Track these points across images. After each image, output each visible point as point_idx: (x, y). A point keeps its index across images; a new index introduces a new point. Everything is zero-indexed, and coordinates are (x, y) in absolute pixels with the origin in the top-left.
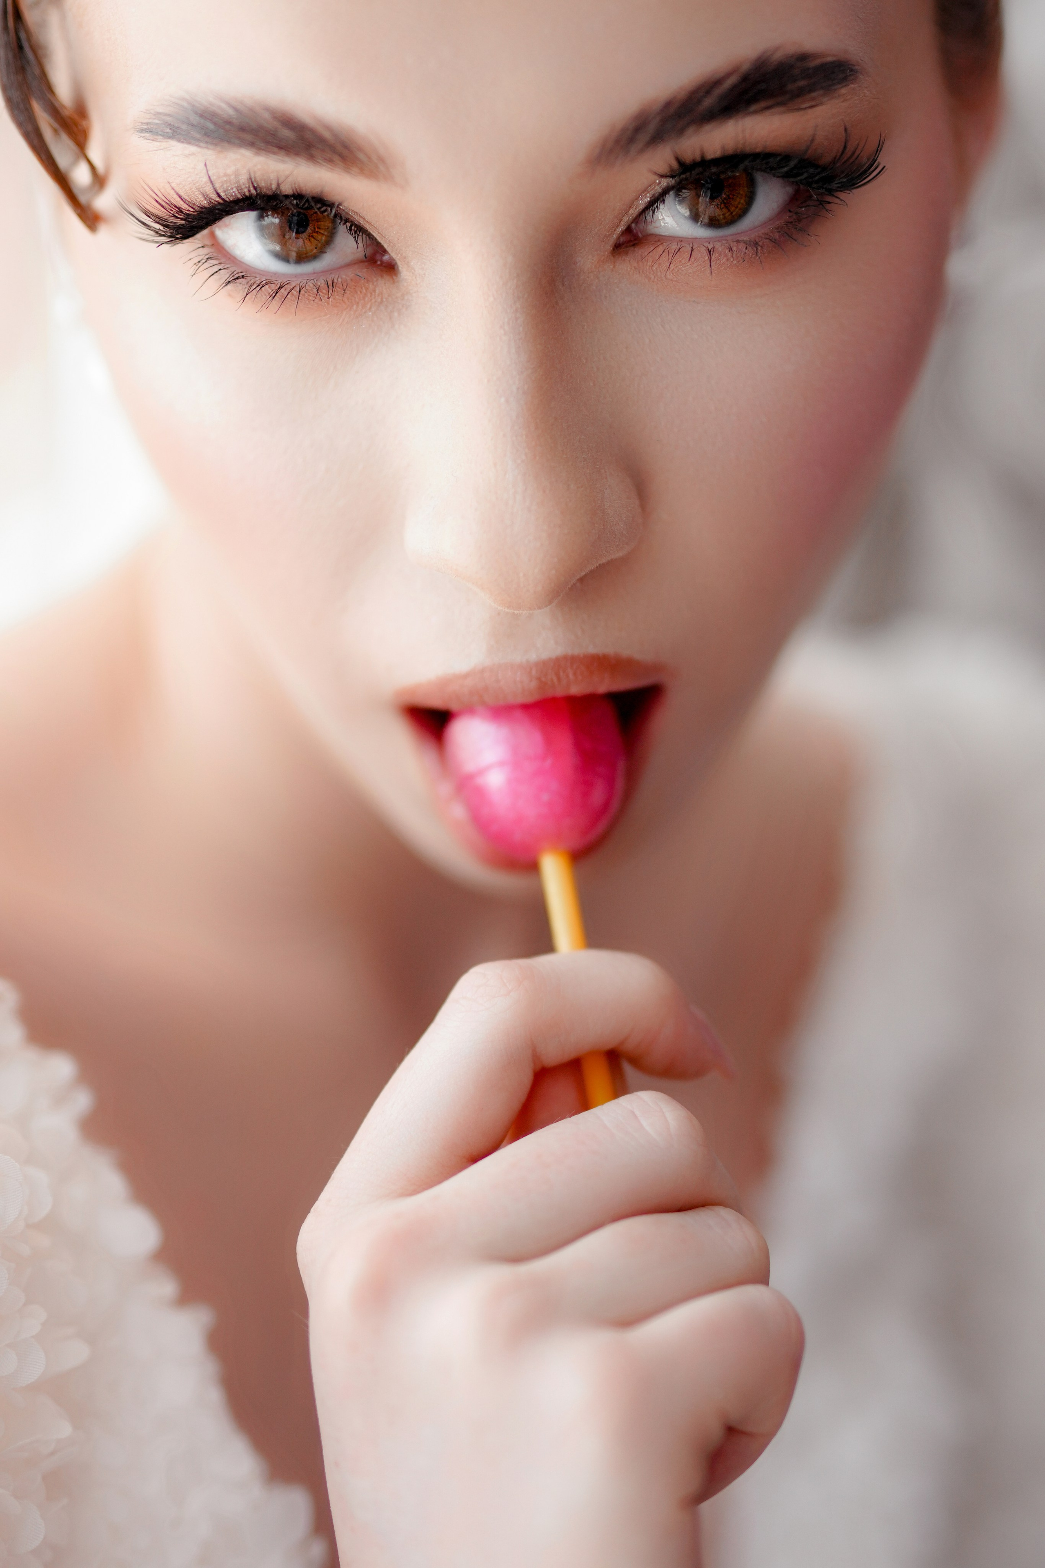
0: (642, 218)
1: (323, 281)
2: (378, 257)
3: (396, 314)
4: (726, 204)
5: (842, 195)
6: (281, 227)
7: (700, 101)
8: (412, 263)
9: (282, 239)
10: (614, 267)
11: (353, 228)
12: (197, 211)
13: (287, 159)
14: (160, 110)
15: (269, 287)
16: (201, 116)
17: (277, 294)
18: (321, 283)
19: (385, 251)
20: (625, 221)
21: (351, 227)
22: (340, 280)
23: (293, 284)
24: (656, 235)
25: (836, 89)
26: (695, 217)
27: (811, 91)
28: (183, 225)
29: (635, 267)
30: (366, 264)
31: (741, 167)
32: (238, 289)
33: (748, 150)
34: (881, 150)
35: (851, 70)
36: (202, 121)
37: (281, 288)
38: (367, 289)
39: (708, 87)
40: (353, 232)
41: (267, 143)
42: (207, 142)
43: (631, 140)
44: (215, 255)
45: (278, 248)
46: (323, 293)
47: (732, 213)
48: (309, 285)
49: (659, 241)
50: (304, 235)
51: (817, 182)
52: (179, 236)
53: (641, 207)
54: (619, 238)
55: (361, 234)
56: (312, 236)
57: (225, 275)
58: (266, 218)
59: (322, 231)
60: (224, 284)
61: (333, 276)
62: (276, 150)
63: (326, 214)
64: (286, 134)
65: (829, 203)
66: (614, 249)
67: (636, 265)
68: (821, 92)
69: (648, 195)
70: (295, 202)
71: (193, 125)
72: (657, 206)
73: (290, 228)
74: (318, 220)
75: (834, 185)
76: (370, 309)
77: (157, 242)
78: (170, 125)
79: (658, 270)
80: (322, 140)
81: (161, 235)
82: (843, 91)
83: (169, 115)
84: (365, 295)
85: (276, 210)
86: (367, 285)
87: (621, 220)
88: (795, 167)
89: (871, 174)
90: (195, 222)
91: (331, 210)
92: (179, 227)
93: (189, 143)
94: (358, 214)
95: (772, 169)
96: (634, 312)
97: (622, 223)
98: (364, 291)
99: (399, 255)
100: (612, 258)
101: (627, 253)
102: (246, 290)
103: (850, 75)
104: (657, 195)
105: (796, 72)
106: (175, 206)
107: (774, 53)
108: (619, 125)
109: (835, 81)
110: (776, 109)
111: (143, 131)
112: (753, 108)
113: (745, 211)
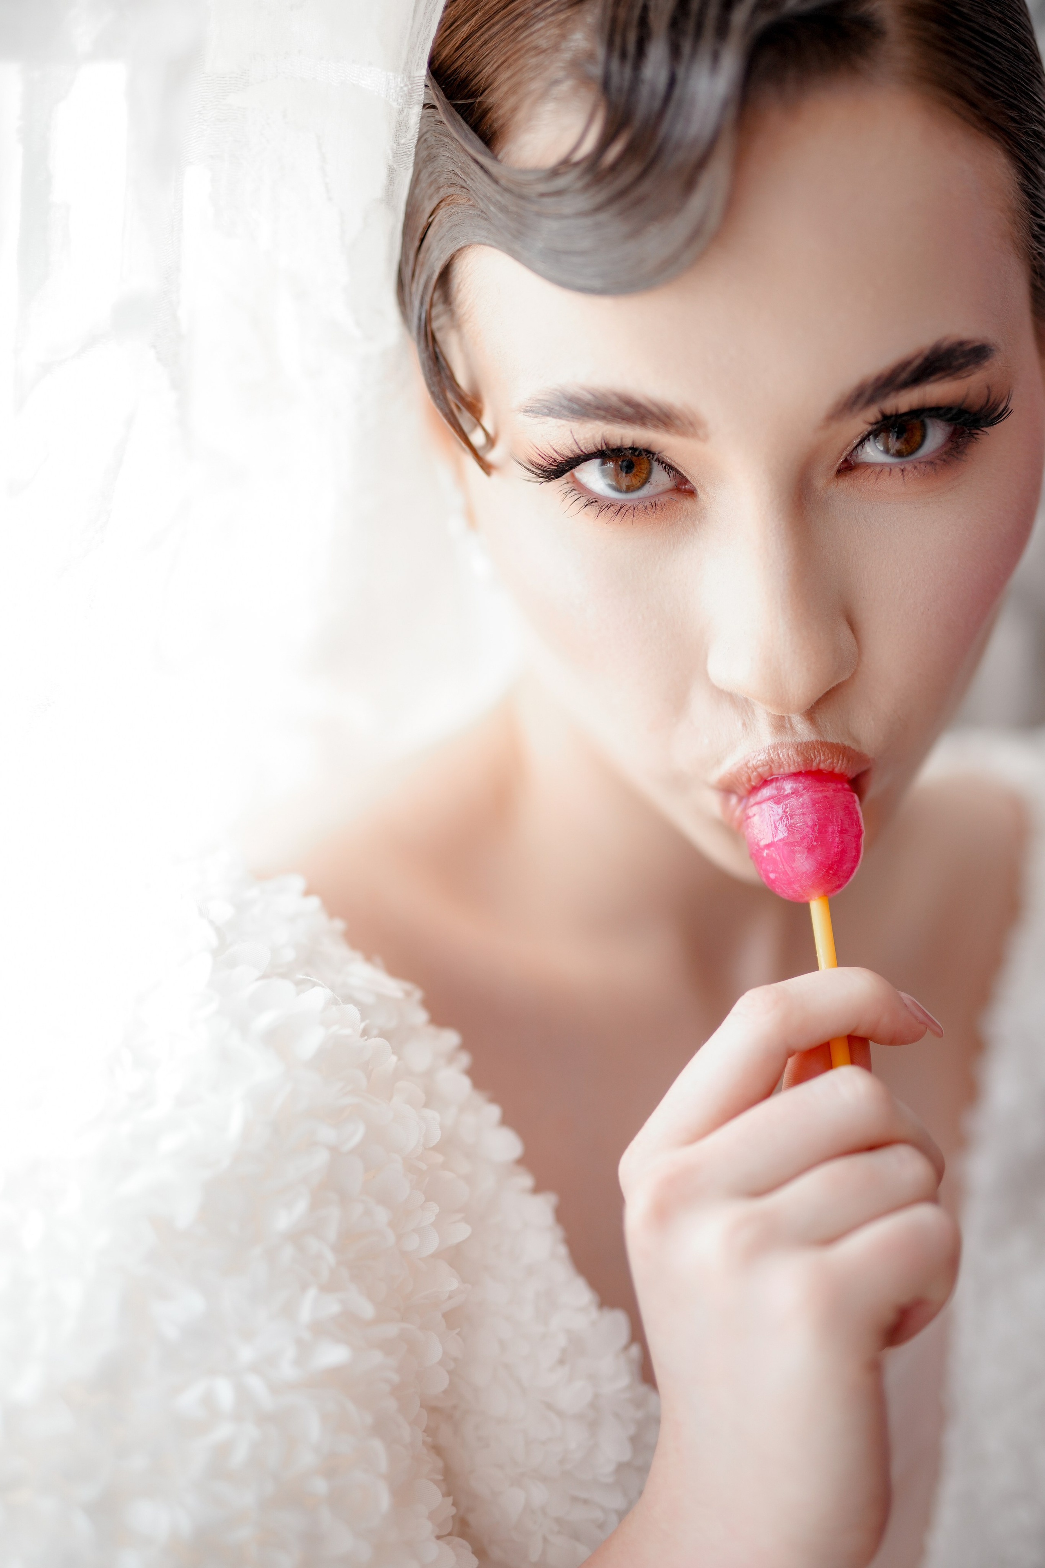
0: (855, 453)
1: (648, 503)
2: (683, 485)
3: (696, 522)
4: (907, 441)
5: (985, 430)
6: (616, 469)
7: (898, 375)
8: (706, 489)
9: (617, 477)
10: (837, 485)
11: (667, 467)
12: (565, 461)
13: (628, 426)
14: (541, 397)
15: (614, 508)
17: (619, 512)
18: (647, 504)
19: (688, 482)
20: (844, 455)
22: (658, 502)
23: (629, 506)
24: (865, 463)
26: (886, 450)
27: (967, 366)
28: (555, 470)
29: (851, 485)
30: (676, 491)
31: (921, 417)
32: (592, 510)
33: (928, 405)
34: (1009, 401)
35: (990, 350)
36: (571, 404)
37: (621, 508)
38: (677, 507)
39: (903, 366)
40: (667, 470)
41: (615, 416)
42: (572, 418)
43: (854, 403)
44: (576, 488)
45: (614, 483)
46: (649, 510)
47: (911, 447)
48: (639, 506)
49: (867, 466)
50: (631, 475)
51: (969, 422)
52: (552, 477)
53: (855, 445)
54: (840, 466)
55: (671, 471)
56: (637, 475)
57: (583, 501)
58: (606, 464)
59: (643, 471)
60: (584, 506)
61: (653, 499)
62: (620, 420)
64: (628, 410)
65: (977, 435)
66: (837, 474)
67: (852, 482)
68: (973, 366)
70: (630, 451)
71: (564, 407)
72: (864, 444)
73: (621, 470)
74: (642, 463)
75: (979, 425)
76: (680, 519)
77: (538, 482)
78: (547, 407)
79: (868, 486)
80: (651, 413)
81: (540, 477)
83: (547, 401)
84: (676, 511)
85: (612, 459)
86: (676, 505)
87: (841, 455)
88: (955, 415)
89: (1003, 415)
90: (564, 467)
92: (553, 471)
93: (560, 418)
94: (670, 459)
95: (938, 416)
97: (842, 457)
98: (675, 508)
99: (698, 484)
100: (836, 479)
101: (846, 476)
102: (598, 510)
103: (990, 353)
104: (864, 436)
105: (958, 353)
106: (553, 458)
107: (943, 342)
108: (847, 393)
109: (981, 358)
110: (946, 379)
111: (527, 411)
112: (932, 379)
113: (920, 445)
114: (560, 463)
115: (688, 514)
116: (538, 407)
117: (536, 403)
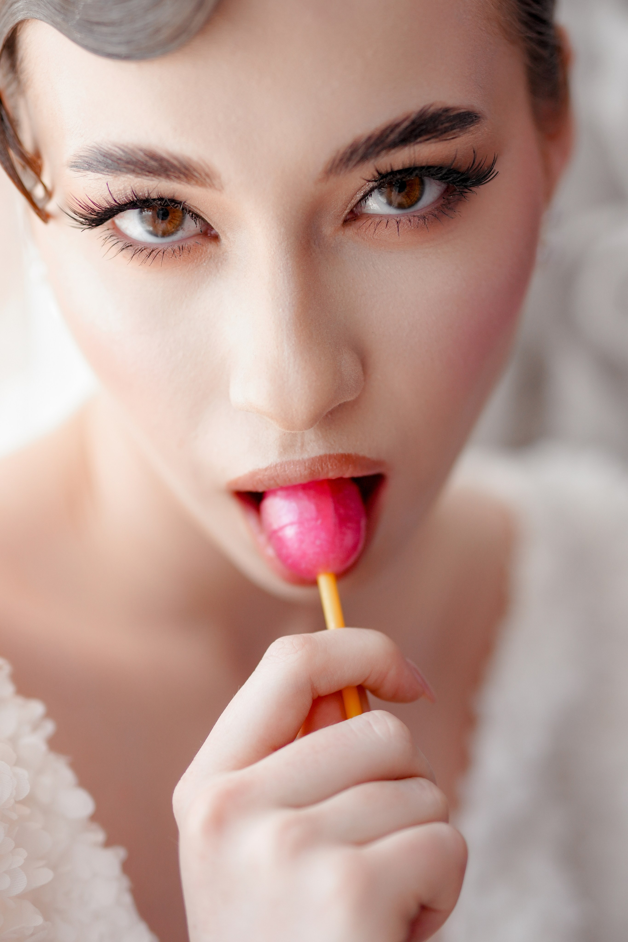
0: (359, 205)
1: (177, 247)
2: (209, 232)
3: (220, 264)
4: (408, 195)
5: (473, 189)
6: (153, 217)
7: (387, 136)
8: (228, 235)
9: (154, 224)
10: (344, 233)
11: (193, 215)
12: (103, 210)
13: (154, 178)
14: (82, 154)
15: (146, 251)
16: (104, 156)
17: (151, 255)
18: (176, 247)
19: (212, 228)
20: (350, 207)
21: (192, 215)
22: (186, 245)
23: (160, 249)
24: (367, 214)
25: (467, 128)
26: (390, 203)
27: (452, 129)
28: (96, 218)
29: (356, 233)
30: (201, 236)
31: (415, 174)
32: (128, 253)
33: (418, 164)
34: (495, 163)
35: (476, 117)
36: (105, 159)
37: (152, 251)
38: (202, 250)
39: (392, 128)
40: (193, 218)
41: (142, 169)
42: (108, 171)
43: (349, 159)
44: (115, 234)
45: (151, 229)
46: (177, 253)
47: (411, 200)
48: (169, 249)
49: (369, 217)
50: (166, 221)
51: (458, 182)
52: (94, 225)
53: (358, 199)
54: (346, 216)
55: (198, 219)
56: (171, 222)
57: (121, 245)
58: (144, 213)
59: (177, 218)
60: (120, 250)
61: (182, 243)
62: (147, 173)
63: (177, 208)
64: (153, 163)
65: (466, 192)
66: (343, 223)
67: (356, 231)
68: (458, 130)
69: (362, 192)
70: (159, 202)
71: (100, 162)
72: (367, 198)
73: (158, 217)
74: (174, 212)
75: (469, 184)
76: (205, 261)
77: (82, 228)
78: (87, 162)
79: (369, 234)
80: (173, 166)
81: (84, 225)
82: (472, 128)
83: (86, 157)
84: (202, 254)
85: (149, 207)
86: (202, 248)
87: (347, 206)
88: (445, 174)
89: (490, 176)
90: (102, 216)
91: (180, 206)
92: (94, 220)
93: (98, 172)
94: (196, 207)
95: (432, 175)
96: (357, 259)
97: (348, 208)
98: (201, 251)
99: (220, 230)
100: (342, 227)
101: (351, 225)
102: (133, 253)
103: (475, 120)
104: (367, 191)
105: (443, 118)
106: (91, 208)
107: (429, 108)
108: (342, 151)
109: (466, 123)
110: (432, 140)
111: (72, 166)
112: (419, 140)
113: (419, 199)
114: (98, 213)
115: (211, 257)
116: (80, 162)
117: (79, 159)
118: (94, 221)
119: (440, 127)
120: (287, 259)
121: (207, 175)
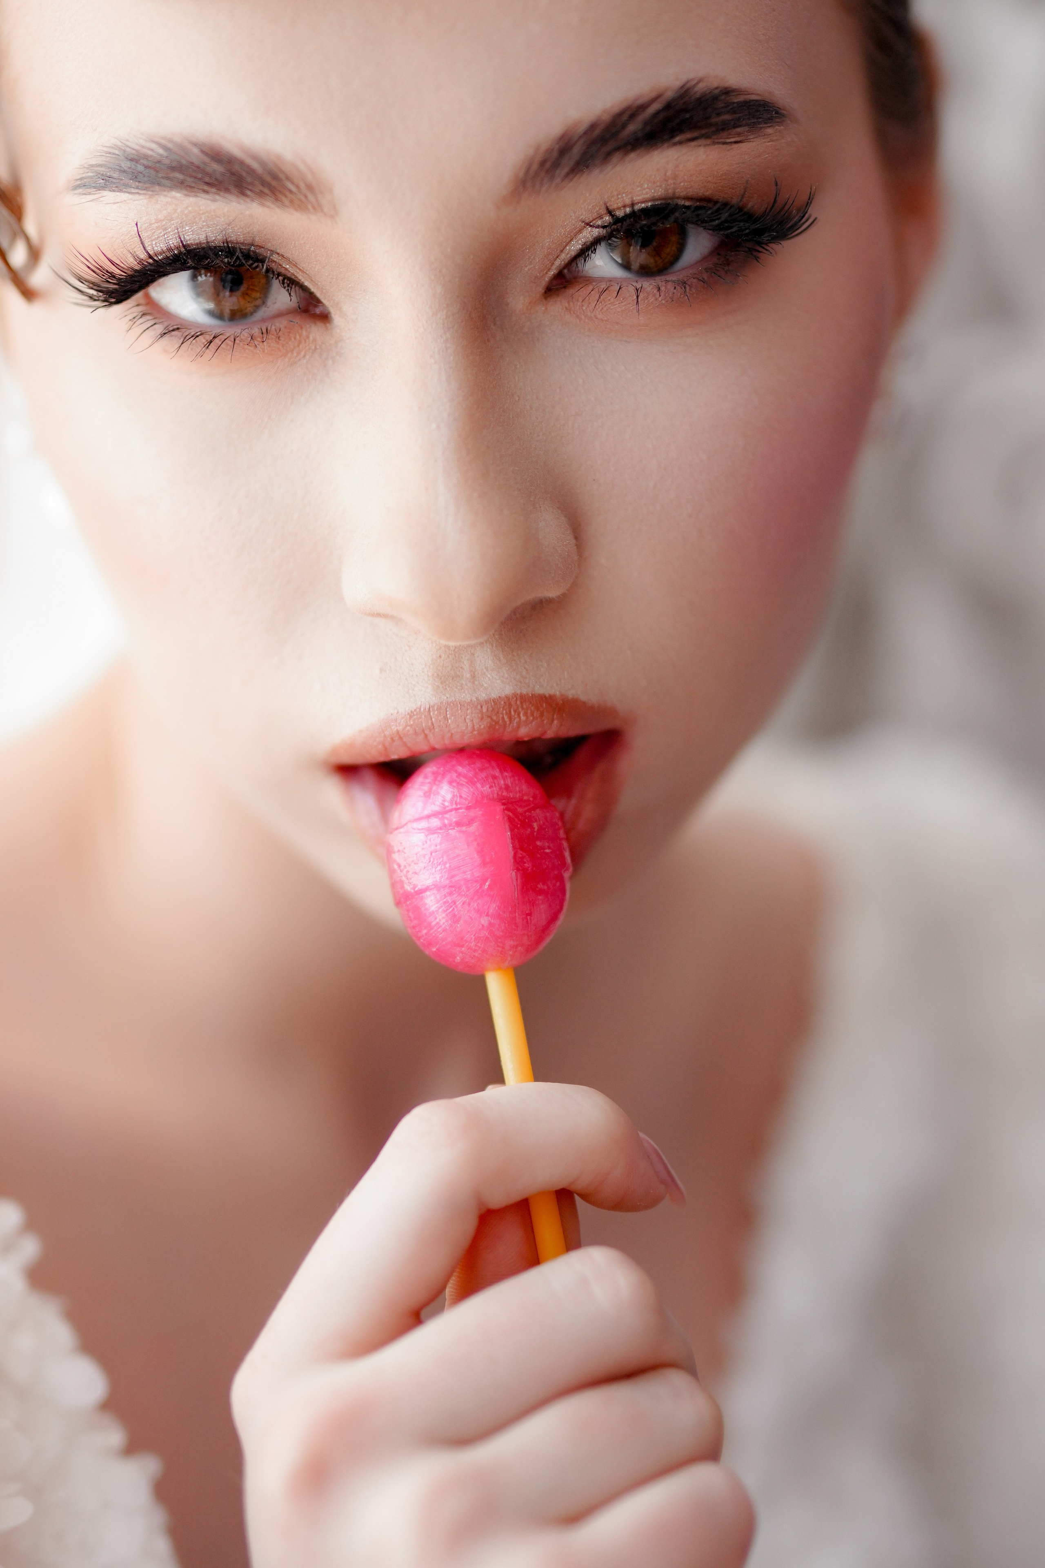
0: (574, 264)
2: (311, 308)
3: (330, 362)
4: (657, 252)
5: (773, 245)
6: (215, 286)
7: (624, 126)
8: (345, 309)
9: (216, 297)
10: (546, 309)
11: (286, 281)
12: (129, 275)
13: (217, 197)
15: (204, 338)
16: (132, 160)
17: (211, 344)
18: (256, 331)
19: (318, 301)
20: (557, 265)
21: (283, 281)
22: (273, 328)
23: (228, 335)
24: (586, 277)
25: (761, 128)
26: (626, 266)
27: (735, 127)
28: (115, 289)
29: (566, 307)
30: (300, 313)
31: (672, 219)
32: (172, 342)
34: (811, 202)
35: (777, 113)
36: (133, 165)
37: (215, 337)
38: (300, 336)
39: (632, 112)
40: (286, 285)
42: (137, 188)
43: (556, 165)
44: (150, 312)
45: (211, 306)
46: (258, 341)
47: (664, 261)
48: (243, 335)
49: (588, 281)
50: (239, 293)
51: (747, 235)
52: (113, 300)
53: (573, 253)
54: (551, 282)
55: (293, 286)
56: (247, 294)
57: (159, 329)
58: (199, 278)
59: (256, 288)
60: (160, 336)
61: (266, 324)
62: (206, 188)
63: (258, 269)
65: (759, 252)
66: (546, 292)
67: (567, 305)
68: (746, 128)
69: (580, 242)
70: (226, 259)
71: (124, 171)
72: (588, 255)
73: (224, 287)
74: (252, 277)
75: (765, 238)
76: (304, 356)
77: (91, 307)
78: (102, 175)
79: (588, 310)
81: (95, 300)
82: (770, 131)
83: (101, 166)
84: (300, 343)
85: (208, 269)
86: (300, 331)
87: (553, 264)
88: (726, 221)
89: (801, 226)
90: (127, 286)
91: (263, 266)
92: (113, 292)
93: (120, 191)
94: (292, 263)
95: (703, 221)
96: (567, 353)
97: (554, 267)
98: (298, 337)
99: (332, 302)
100: (544, 300)
101: (558, 296)
102: (180, 341)
103: (776, 117)
104: (588, 244)
105: (720, 105)
106: (107, 271)
107: (697, 83)
108: (544, 147)
109: (761, 120)
110: (701, 142)
111: (76, 187)
112: (677, 139)
113: (676, 258)
114: (120, 279)
115: (316, 349)
116: (91, 177)
117: (88, 172)
118: (113, 295)
119: (714, 120)
120: (447, 340)
121: (310, 188)
